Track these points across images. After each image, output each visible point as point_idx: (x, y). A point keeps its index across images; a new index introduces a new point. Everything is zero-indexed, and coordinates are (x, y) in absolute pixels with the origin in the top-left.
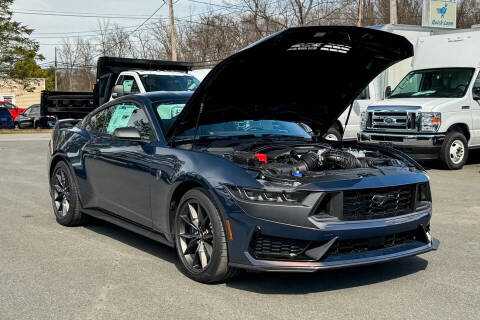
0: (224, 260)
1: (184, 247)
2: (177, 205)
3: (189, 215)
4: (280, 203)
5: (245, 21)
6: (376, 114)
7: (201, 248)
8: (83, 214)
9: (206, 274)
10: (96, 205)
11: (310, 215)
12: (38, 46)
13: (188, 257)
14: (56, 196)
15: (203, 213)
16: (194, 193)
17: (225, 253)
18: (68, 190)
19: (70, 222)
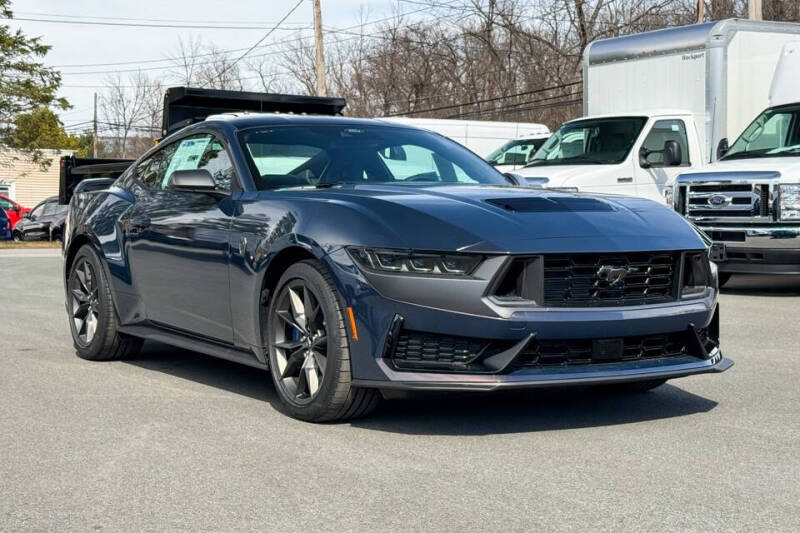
0: (345, 377)
1: (282, 363)
2: (271, 294)
3: (291, 309)
4: (437, 275)
5: (469, 34)
6: (693, 189)
7: (309, 362)
8: (122, 335)
9: (317, 404)
10: (143, 317)
11: (486, 294)
12: (58, 80)
13: (288, 380)
14: (76, 309)
15: (313, 302)
16: (298, 269)
17: (346, 366)
18: (96, 295)
19: (100, 352)
